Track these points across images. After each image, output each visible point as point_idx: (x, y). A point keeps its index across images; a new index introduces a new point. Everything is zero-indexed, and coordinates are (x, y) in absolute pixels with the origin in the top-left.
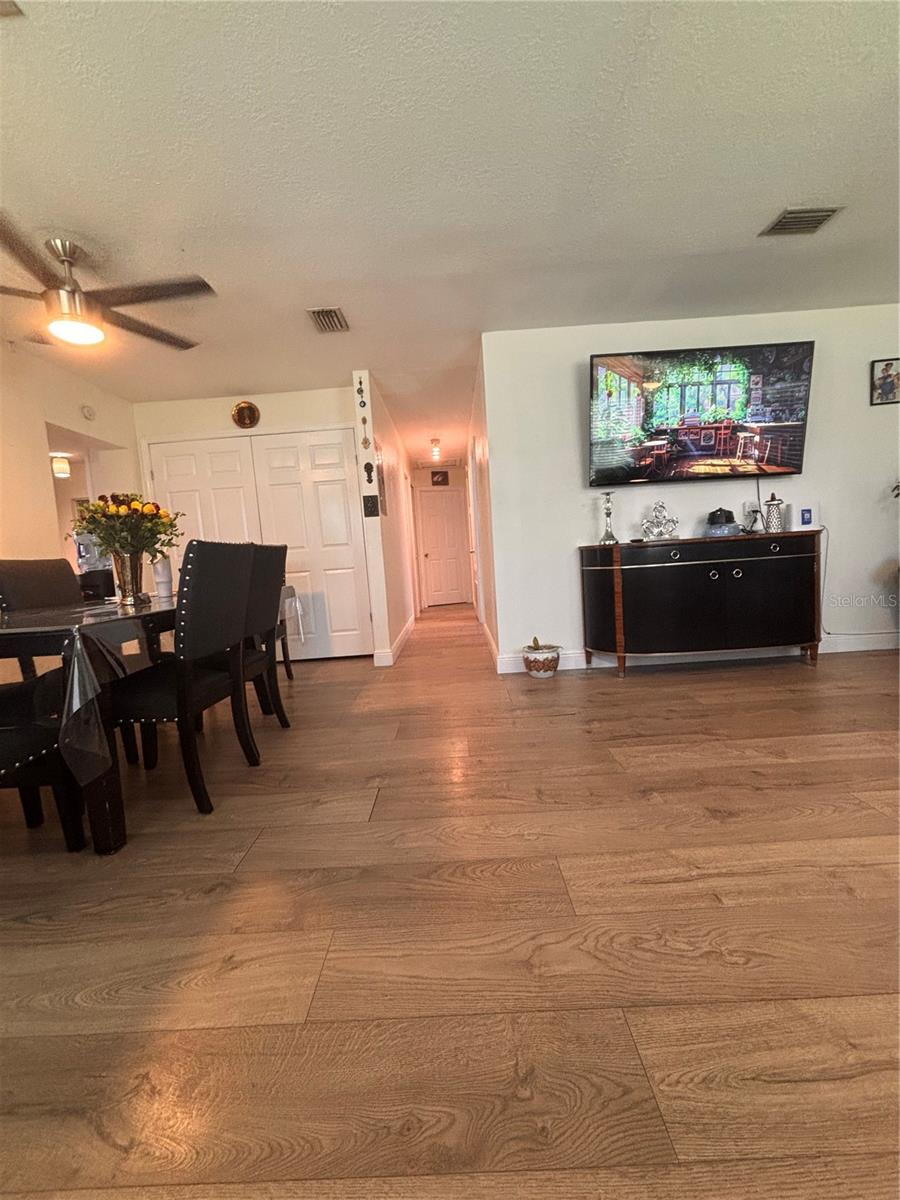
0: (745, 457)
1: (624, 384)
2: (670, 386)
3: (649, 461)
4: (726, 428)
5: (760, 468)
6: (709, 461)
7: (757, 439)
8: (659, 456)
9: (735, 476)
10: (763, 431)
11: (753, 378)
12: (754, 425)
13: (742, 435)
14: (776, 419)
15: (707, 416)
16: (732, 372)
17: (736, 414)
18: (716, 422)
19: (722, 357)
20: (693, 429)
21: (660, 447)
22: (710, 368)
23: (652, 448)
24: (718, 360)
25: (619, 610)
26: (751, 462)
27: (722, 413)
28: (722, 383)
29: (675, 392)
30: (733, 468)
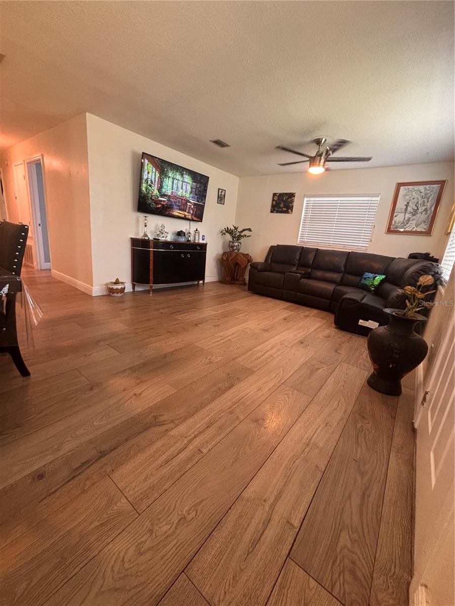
0: (189, 212)
1: (154, 171)
2: (169, 177)
3: (160, 206)
4: (184, 200)
5: (192, 218)
6: (179, 211)
7: (192, 206)
8: (163, 205)
9: (185, 218)
10: (195, 204)
11: (194, 183)
12: (192, 201)
13: (189, 204)
14: (198, 201)
15: (179, 193)
16: (188, 179)
17: (188, 195)
18: (182, 196)
19: (186, 172)
20: (176, 197)
21: (164, 201)
22: (182, 175)
23: (161, 201)
24: (185, 173)
25: (151, 267)
26: (190, 215)
27: (184, 194)
28: (185, 182)
29: (171, 180)
30: (185, 215)
